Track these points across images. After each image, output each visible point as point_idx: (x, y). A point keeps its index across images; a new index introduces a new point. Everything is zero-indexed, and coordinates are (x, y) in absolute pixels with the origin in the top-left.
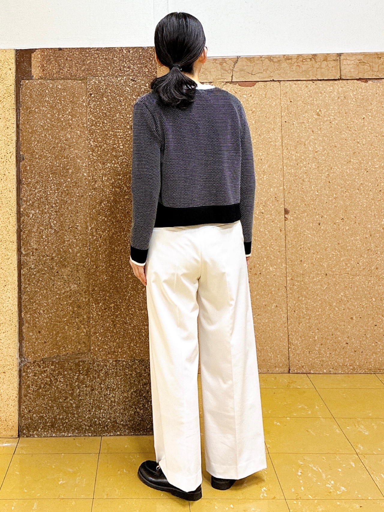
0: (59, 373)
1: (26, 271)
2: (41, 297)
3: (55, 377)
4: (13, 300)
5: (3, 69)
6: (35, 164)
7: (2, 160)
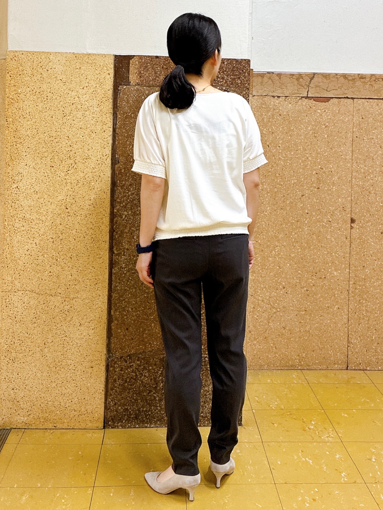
0: (145, 368)
1: (118, 270)
2: (130, 295)
3: (140, 372)
4: (103, 297)
5: (102, 74)
6: (129, 167)
7: (98, 162)
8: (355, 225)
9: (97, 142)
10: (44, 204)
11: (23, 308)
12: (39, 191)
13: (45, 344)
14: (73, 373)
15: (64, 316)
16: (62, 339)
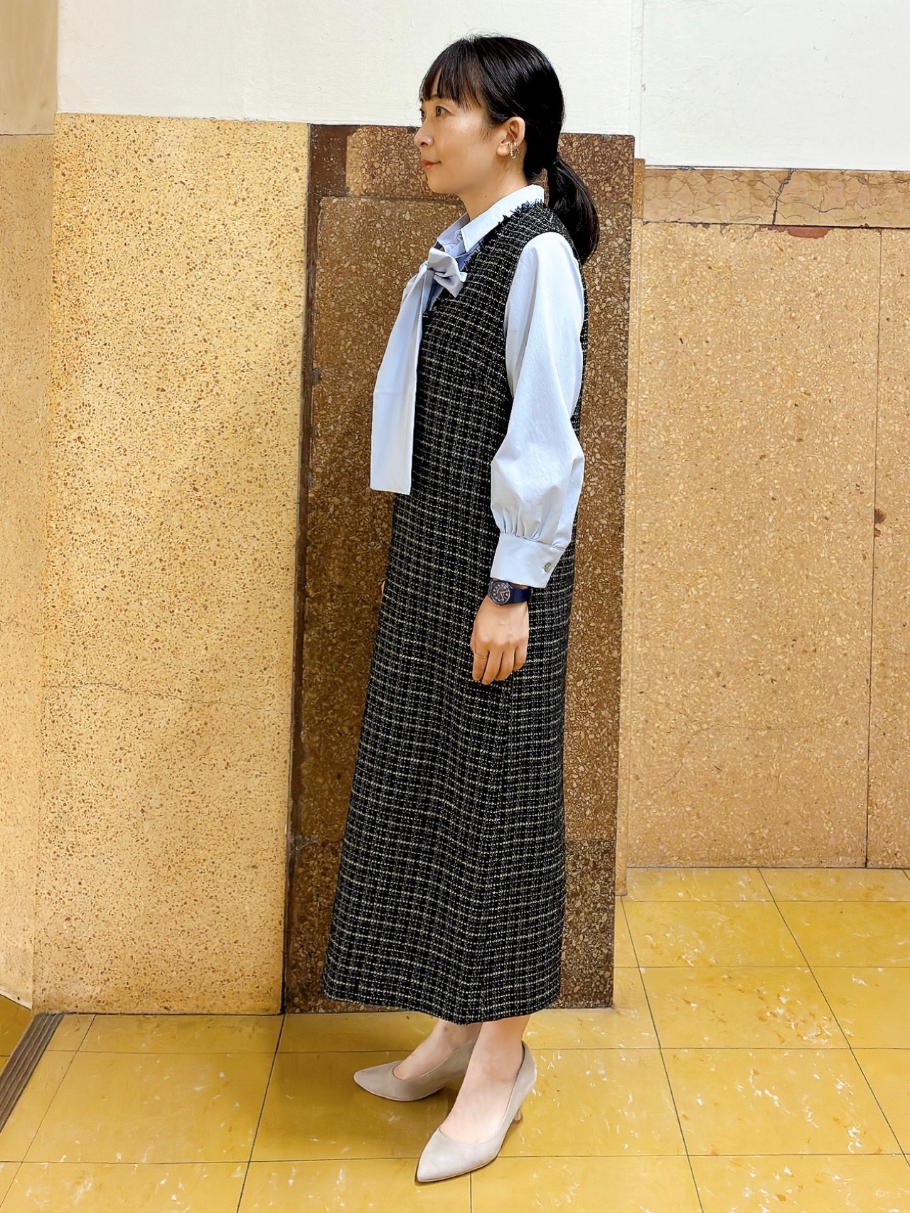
1: (315, 635)
2: (345, 696)
4: (281, 701)
5: (280, 169)
6: (345, 390)
7: (271, 379)
8: (885, 528)
9: (267, 330)
10: (142, 479)
11: (93, 726)
12: (129, 447)
13: (143, 811)
14: (210, 880)
15: (189, 744)
16: (185, 798)
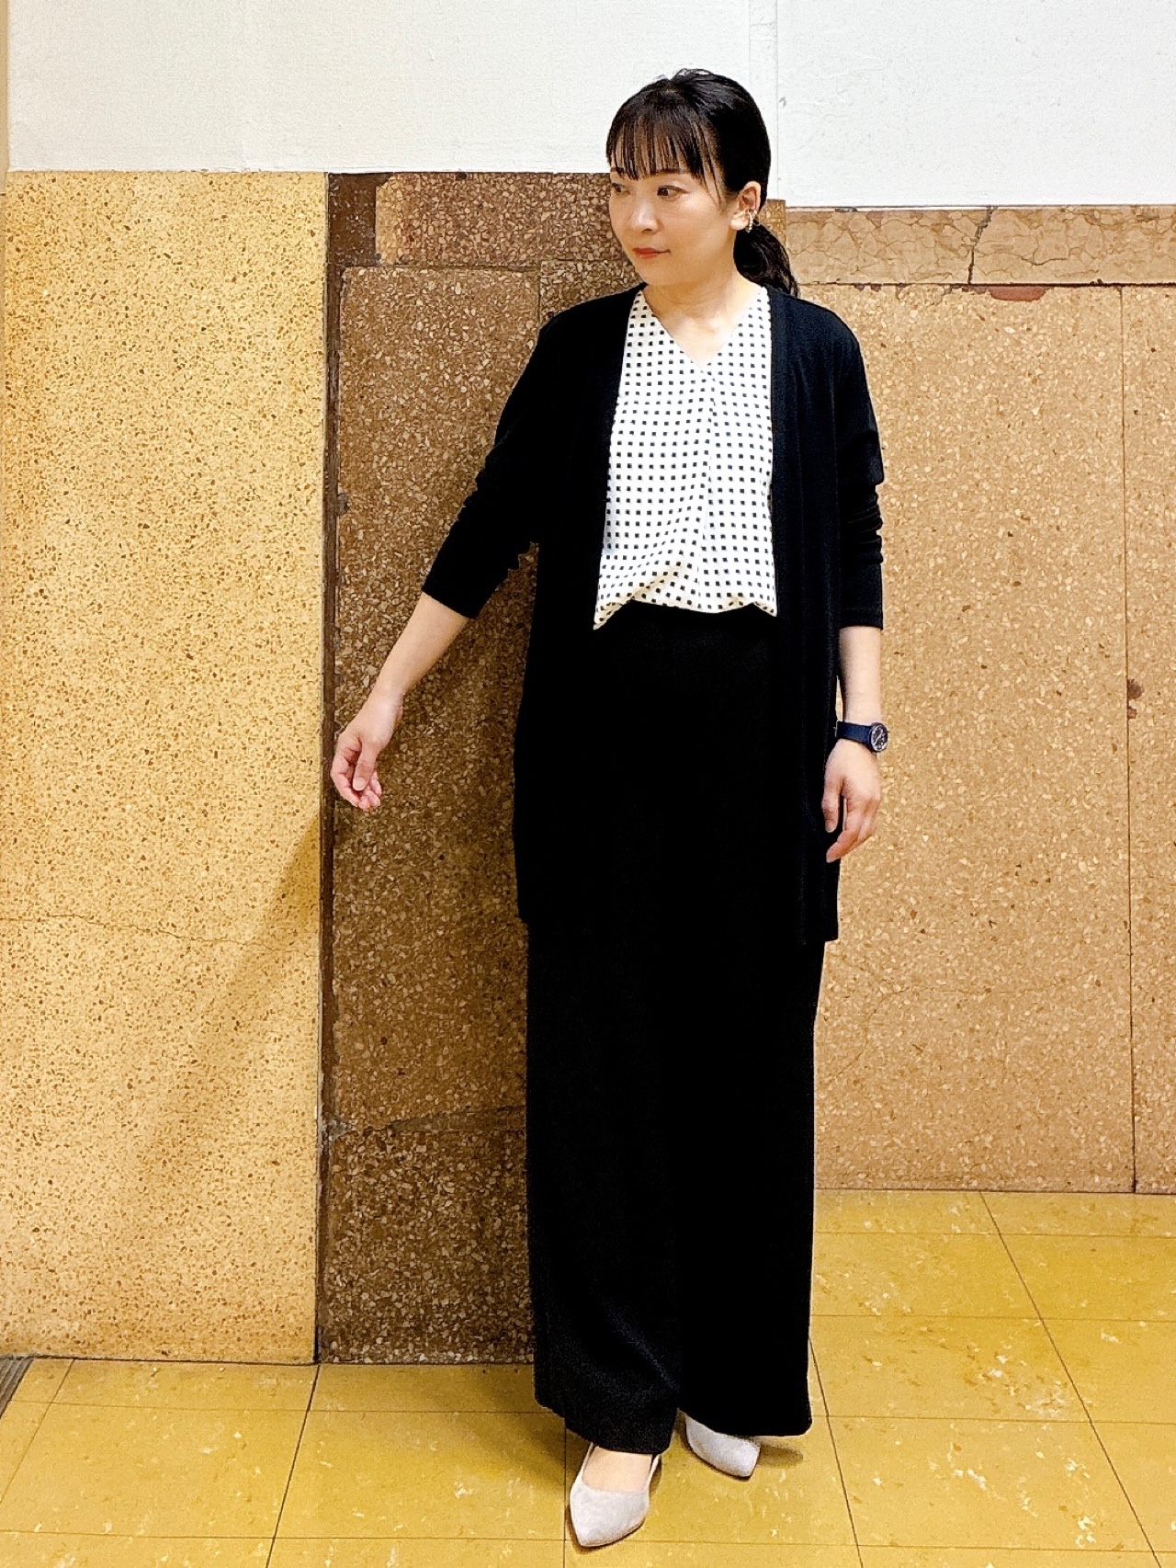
0: (442, 1169)
1: (350, 850)
2: (389, 933)
3: (427, 1179)
4: (306, 939)
5: (291, 233)
6: (380, 522)
7: (283, 510)
8: (1143, 706)
9: (278, 444)
10: (121, 644)
11: (64, 972)
12: (105, 602)
13: (130, 1087)
14: (217, 1180)
15: (187, 996)
16: (183, 1070)
